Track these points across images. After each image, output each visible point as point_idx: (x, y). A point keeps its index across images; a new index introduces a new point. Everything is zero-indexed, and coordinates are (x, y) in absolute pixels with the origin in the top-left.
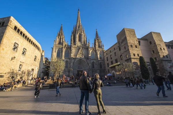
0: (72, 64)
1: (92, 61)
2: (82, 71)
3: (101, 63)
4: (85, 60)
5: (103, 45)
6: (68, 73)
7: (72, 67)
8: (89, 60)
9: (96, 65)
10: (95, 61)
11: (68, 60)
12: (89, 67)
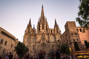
0: (37, 47)
1: (52, 44)
2: (45, 51)
3: (60, 45)
4: (47, 43)
5: (60, 31)
6: (34, 54)
7: (37, 49)
8: (50, 43)
9: (55, 47)
10: (54, 44)
11: (34, 44)
12: (50, 48)
